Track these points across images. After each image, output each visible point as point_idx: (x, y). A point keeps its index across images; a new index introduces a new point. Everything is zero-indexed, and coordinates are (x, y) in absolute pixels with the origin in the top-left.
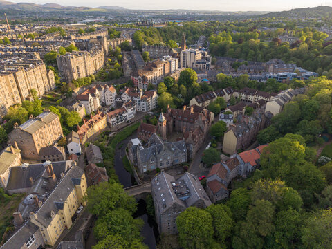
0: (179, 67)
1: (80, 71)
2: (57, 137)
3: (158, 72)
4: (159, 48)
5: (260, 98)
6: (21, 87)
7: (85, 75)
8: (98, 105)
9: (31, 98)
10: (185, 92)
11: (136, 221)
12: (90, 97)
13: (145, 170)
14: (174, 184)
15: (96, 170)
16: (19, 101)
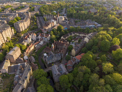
0: (57, 23)
1: (23, 28)
2: (20, 54)
3: (50, 26)
4: (49, 16)
5: (83, 35)
6: (4, 37)
7: (24, 29)
8: (31, 41)
9: (8, 41)
10: (59, 34)
11: (48, 79)
12: (28, 39)
13: (49, 63)
14: (58, 68)
15: (34, 65)
16: (4, 42)
